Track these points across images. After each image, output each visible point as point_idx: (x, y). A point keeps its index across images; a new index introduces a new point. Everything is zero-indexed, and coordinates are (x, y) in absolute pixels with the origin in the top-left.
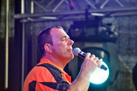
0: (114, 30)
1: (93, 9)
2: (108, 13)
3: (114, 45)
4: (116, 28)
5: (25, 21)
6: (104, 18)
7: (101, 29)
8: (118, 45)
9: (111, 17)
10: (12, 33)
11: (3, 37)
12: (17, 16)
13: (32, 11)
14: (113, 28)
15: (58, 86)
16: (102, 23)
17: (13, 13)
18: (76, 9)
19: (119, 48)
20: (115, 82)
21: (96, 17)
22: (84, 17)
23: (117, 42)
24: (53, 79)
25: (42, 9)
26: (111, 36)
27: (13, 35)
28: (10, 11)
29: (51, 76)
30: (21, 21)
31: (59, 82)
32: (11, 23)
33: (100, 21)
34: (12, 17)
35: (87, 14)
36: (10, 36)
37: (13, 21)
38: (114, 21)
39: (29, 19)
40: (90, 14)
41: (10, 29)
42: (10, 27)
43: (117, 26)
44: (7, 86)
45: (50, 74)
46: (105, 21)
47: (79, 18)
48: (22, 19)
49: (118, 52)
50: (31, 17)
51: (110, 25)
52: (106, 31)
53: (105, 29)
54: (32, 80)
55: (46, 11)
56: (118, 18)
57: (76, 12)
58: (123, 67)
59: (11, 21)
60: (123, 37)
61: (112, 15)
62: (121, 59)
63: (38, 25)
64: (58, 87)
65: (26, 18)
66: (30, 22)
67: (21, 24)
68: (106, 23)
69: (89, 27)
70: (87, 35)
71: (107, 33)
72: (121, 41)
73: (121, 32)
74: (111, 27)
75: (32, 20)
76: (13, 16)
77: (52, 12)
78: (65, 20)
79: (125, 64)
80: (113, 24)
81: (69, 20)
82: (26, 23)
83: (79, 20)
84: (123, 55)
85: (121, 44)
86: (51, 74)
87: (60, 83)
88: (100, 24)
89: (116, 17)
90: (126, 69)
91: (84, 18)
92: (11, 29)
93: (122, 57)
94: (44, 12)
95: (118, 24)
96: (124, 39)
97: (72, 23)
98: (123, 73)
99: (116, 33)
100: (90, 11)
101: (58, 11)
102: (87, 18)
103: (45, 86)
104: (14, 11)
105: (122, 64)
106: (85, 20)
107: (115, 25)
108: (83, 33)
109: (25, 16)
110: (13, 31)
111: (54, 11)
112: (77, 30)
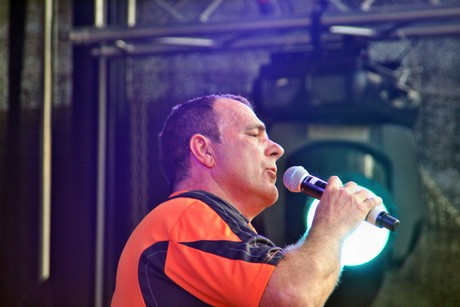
0: (407, 83)
1: (337, 12)
2: (388, 27)
3: (408, 133)
4: (413, 75)
5: (106, 50)
6: (373, 43)
7: (362, 79)
8: (419, 136)
9: (397, 39)
10: (63, 93)
11: (33, 104)
12: (81, 36)
13: (132, 19)
14: (402, 78)
15: (248, 249)
16: (366, 58)
17: (68, 26)
18: (278, 13)
19: (424, 143)
20: (409, 262)
21: (348, 38)
22: (305, 38)
23: (419, 124)
24: (228, 231)
25: (165, 12)
26: (398, 103)
27: (68, 101)
28: (57, 17)
29: (221, 223)
30: (95, 52)
31: (250, 240)
32: (60, 57)
33: (362, 52)
34: (63, 38)
35: (317, 28)
36: (56, 102)
37: (69, 51)
38: (406, 52)
39: (121, 44)
40: (326, 28)
41: (56, 78)
42: (56, 70)
43: (419, 69)
44: (46, 272)
45: (215, 218)
46: (378, 52)
47: (290, 41)
48: (97, 44)
49: (420, 158)
50: (127, 40)
51: (394, 65)
52: (382, 87)
53: (376, 78)
54: (153, 240)
55: (179, 17)
56: (421, 43)
57: (278, 20)
58: (436, 209)
59: (60, 51)
60: (436, 107)
61: (401, 32)
62: (429, 181)
63: (150, 65)
64: (248, 253)
65: (111, 42)
66: (124, 54)
67: (96, 61)
68: (382, 58)
69: (322, 71)
70: (316, 102)
71: (384, 95)
72: (430, 120)
73: (431, 89)
74: (396, 73)
75: (131, 48)
76: (67, 33)
77: (197, 21)
78: (242, 50)
79: (443, 200)
80: (405, 61)
81: (254, 48)
82: (110, 60)
83: (288, 49)
84: (438, 168)
85: (431, 132)
86: (219, 219)
87: (253, 243)
88: (359, 62)
89: (414, 39)
90: (448, 215)
91: (305, 44)
92: (59, 79)
93: (433, 176)
94: (172, 22)
95: (422, 64)
96: (441, 113)
97: (265, 59)
98: (438, 227)
99: (414, 95)
100: (326, 19)
101: (218, 18)
102: (315, 41)
103: (202, 252)
104: (69, 17)
105: (434, 198)
106: (310, 48)
107: (410, 66)
108: (303, 94)
109: (109, 34)
110: (68, 88)
111: (205, 17)
112: (282, 82)
